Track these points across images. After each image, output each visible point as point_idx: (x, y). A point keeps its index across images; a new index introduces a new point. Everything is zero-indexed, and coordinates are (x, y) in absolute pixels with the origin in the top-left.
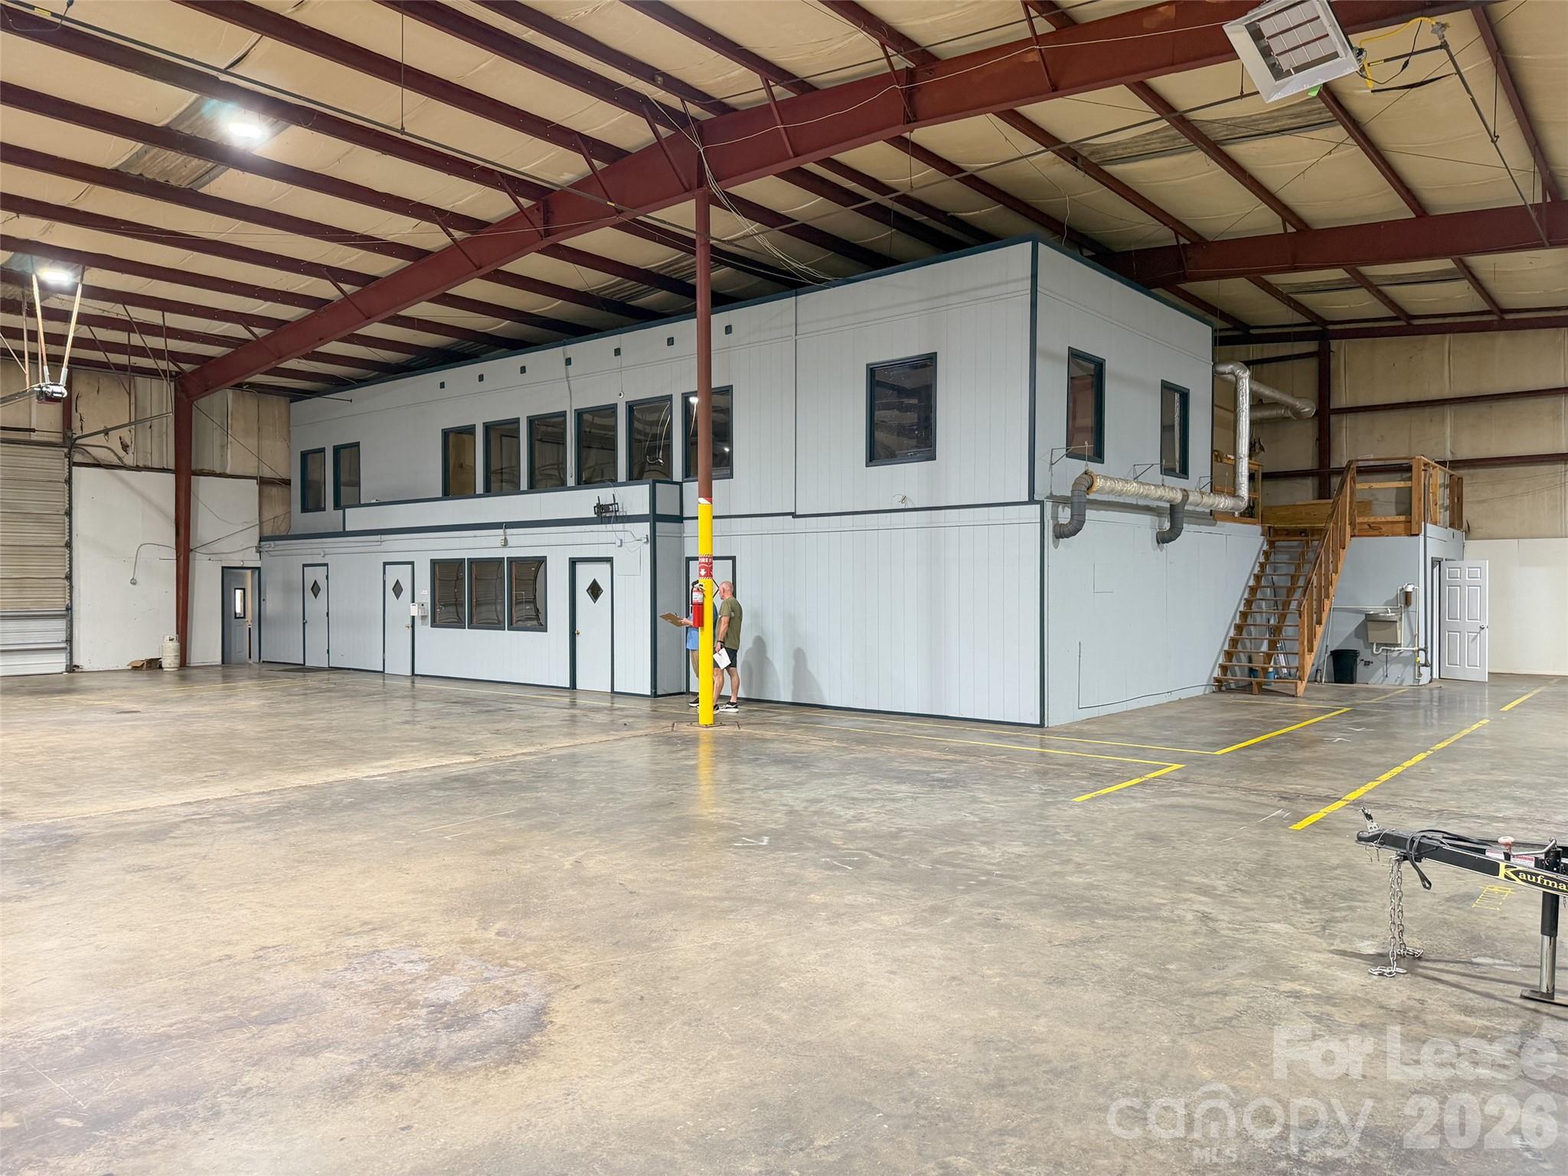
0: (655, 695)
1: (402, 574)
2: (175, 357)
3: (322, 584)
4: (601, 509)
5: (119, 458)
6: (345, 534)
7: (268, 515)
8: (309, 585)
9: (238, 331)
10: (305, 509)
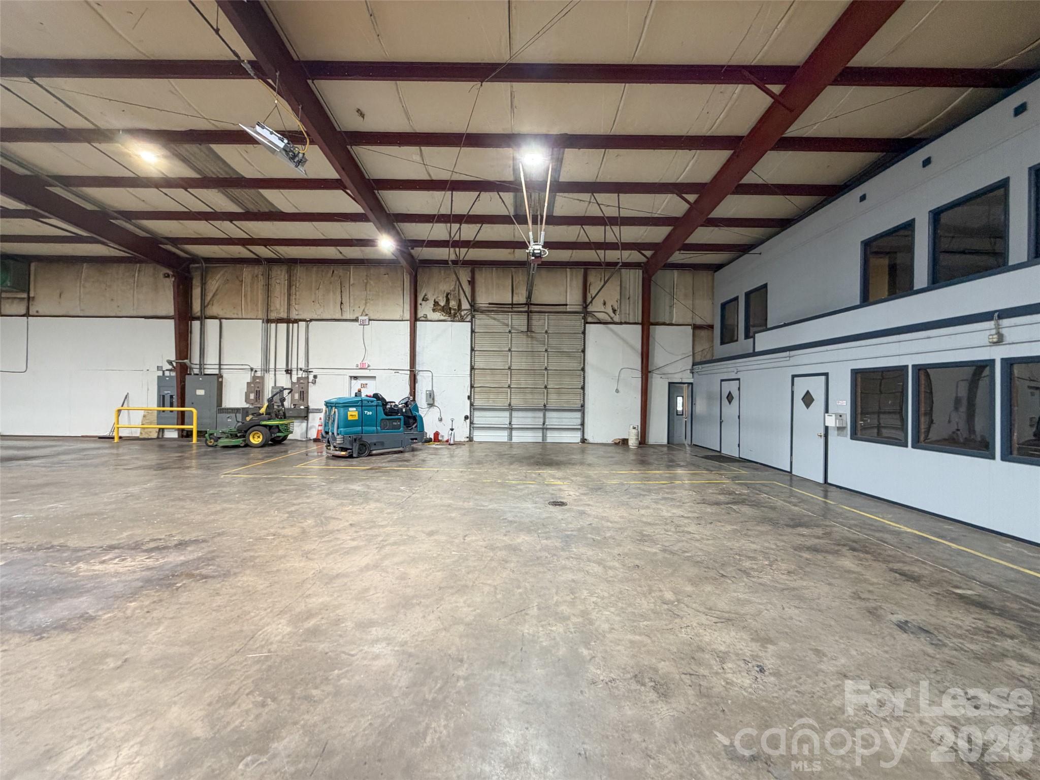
1: (813, 385)
3: (735, 394)
5: (611, 318)
6: (755, 354)
7: (698, 349)
8: (725, 395)
10: (723, 343)
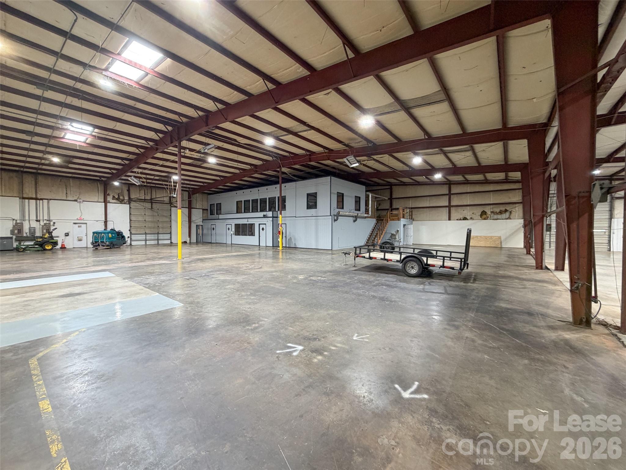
0: (273, 246)
1: (230, 226)
2: (189, 188)
3: (215, 228)
4: (264, 215)
6: (219, 219)
7: (204, 216)
8: (212, 228)
9: (202, 184)
10: (211, 215)
